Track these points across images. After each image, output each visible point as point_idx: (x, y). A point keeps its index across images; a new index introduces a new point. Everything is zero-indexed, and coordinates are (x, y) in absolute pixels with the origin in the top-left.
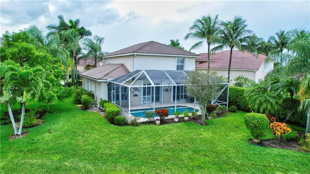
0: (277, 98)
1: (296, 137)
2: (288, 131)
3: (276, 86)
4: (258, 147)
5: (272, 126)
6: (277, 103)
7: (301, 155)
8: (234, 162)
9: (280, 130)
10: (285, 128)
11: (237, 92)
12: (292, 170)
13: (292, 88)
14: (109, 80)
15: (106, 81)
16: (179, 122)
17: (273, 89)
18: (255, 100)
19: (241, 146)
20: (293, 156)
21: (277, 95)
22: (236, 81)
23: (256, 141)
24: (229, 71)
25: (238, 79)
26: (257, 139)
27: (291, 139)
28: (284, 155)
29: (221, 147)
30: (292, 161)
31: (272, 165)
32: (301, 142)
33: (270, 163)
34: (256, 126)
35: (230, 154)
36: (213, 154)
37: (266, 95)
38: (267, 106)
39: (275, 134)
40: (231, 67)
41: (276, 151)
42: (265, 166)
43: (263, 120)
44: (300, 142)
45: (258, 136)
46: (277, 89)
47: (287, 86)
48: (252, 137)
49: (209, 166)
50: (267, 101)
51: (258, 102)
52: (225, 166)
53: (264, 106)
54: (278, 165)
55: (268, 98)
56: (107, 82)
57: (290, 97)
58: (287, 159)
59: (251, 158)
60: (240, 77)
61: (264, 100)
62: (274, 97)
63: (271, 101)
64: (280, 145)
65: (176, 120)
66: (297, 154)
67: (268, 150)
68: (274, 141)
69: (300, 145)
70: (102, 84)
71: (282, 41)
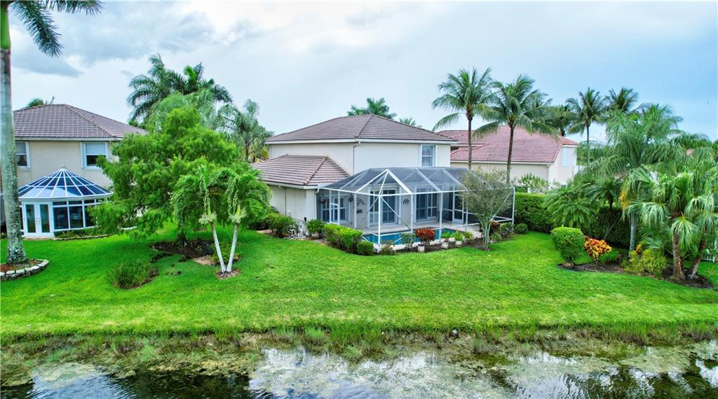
0: (592, 207)
1: (618, 259)
2: (608, 250)
3: (590, 190)
4: (572, 272)
5: (588, 245)
6: (592, 213)
7: (624, 277)
8: (546, 288)
9: (598, 249)
10: (604, 246)
11: (526, 201)
12: (614, 291)
13: (611, 191)
14: (320, 186)
15: (316, 187)
16: (449, 248)
17: (586, 194)
18: (562, 211)
19: (550, 271)
20: (615, 279)
21: (592, 203)
22: (522, 184)
23: (569, 265)
24: (509, 164)
25: (524, 180)
26: (569, 262)
27: (612, 262)
28: (604, 279)
29: (525, 273)
30: (614, 283)
31: (591, 288)
32: (624, 262)
33: (588, 286)
34: (569, 243)
35: (538, 280)
36: (518, 281)
37: (576, 203)
38: (579, 218)
39: (591, 255)
40: (512, 160)
41: (595, 274)
42: (583, 290)
43: (577, 234)
44: (622, 265)
45: (570, 258)
46: (592, 195)
47: (604, 189)
48: (562, 261)
49: (517, 293)
50: (578, 211)
51: (565, 213)
52: (536, 293)
53: (575, 218)
54: (598, 289)
55: (580, 208)
56: (316, 190)
57: (609, 205)
58: (608, 282)
59: (565, 283)
60: (528, 177)
61: (574, 210)
62: (588, 206)
63: (584, 210)
64: (598, 269)
65: (445, 245)
66: (619, 277)
67: (585, 275)
68: (591, 265)
69: (623, 267)
70: (308, 193)
71: (588, 108)
